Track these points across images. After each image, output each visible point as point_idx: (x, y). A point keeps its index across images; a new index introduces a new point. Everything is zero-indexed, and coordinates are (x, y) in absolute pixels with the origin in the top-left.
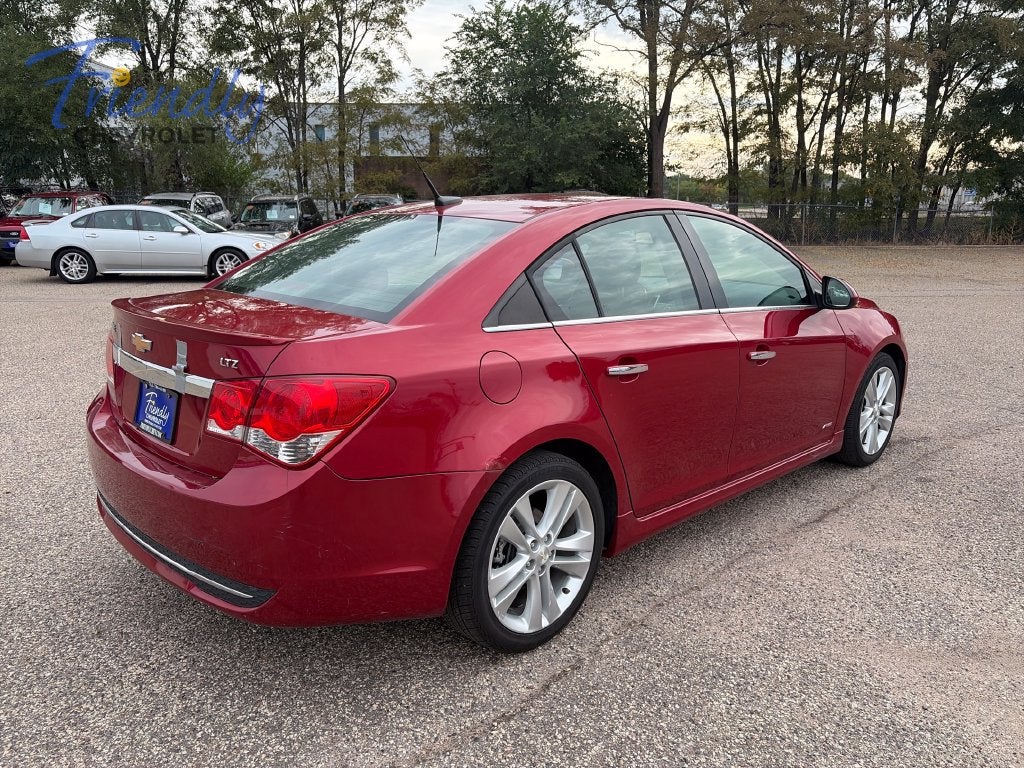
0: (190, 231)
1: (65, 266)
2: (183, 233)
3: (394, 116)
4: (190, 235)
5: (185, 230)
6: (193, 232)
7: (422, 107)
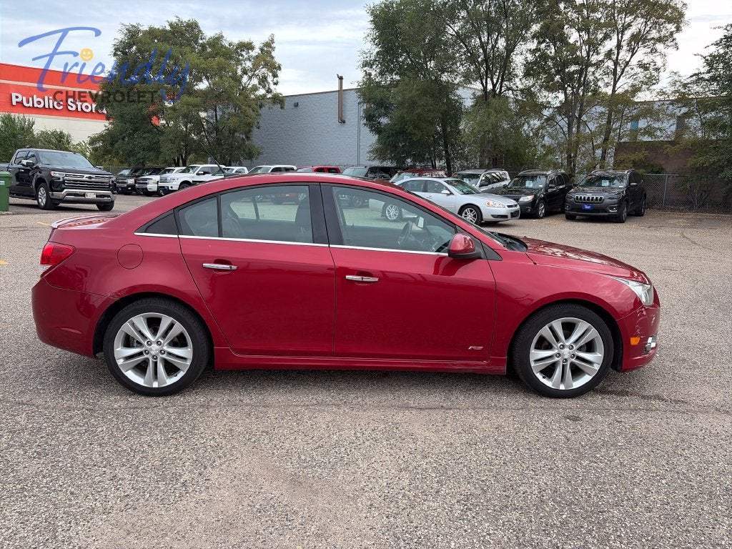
0: (451, 193)
1: (389, 211)
2: (448, 195)
3: (648, 110)
4: (451, 196)
5: (448, 192)
6: (453, 194)
7: (677, 101)
